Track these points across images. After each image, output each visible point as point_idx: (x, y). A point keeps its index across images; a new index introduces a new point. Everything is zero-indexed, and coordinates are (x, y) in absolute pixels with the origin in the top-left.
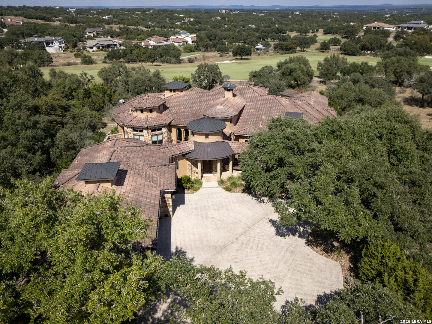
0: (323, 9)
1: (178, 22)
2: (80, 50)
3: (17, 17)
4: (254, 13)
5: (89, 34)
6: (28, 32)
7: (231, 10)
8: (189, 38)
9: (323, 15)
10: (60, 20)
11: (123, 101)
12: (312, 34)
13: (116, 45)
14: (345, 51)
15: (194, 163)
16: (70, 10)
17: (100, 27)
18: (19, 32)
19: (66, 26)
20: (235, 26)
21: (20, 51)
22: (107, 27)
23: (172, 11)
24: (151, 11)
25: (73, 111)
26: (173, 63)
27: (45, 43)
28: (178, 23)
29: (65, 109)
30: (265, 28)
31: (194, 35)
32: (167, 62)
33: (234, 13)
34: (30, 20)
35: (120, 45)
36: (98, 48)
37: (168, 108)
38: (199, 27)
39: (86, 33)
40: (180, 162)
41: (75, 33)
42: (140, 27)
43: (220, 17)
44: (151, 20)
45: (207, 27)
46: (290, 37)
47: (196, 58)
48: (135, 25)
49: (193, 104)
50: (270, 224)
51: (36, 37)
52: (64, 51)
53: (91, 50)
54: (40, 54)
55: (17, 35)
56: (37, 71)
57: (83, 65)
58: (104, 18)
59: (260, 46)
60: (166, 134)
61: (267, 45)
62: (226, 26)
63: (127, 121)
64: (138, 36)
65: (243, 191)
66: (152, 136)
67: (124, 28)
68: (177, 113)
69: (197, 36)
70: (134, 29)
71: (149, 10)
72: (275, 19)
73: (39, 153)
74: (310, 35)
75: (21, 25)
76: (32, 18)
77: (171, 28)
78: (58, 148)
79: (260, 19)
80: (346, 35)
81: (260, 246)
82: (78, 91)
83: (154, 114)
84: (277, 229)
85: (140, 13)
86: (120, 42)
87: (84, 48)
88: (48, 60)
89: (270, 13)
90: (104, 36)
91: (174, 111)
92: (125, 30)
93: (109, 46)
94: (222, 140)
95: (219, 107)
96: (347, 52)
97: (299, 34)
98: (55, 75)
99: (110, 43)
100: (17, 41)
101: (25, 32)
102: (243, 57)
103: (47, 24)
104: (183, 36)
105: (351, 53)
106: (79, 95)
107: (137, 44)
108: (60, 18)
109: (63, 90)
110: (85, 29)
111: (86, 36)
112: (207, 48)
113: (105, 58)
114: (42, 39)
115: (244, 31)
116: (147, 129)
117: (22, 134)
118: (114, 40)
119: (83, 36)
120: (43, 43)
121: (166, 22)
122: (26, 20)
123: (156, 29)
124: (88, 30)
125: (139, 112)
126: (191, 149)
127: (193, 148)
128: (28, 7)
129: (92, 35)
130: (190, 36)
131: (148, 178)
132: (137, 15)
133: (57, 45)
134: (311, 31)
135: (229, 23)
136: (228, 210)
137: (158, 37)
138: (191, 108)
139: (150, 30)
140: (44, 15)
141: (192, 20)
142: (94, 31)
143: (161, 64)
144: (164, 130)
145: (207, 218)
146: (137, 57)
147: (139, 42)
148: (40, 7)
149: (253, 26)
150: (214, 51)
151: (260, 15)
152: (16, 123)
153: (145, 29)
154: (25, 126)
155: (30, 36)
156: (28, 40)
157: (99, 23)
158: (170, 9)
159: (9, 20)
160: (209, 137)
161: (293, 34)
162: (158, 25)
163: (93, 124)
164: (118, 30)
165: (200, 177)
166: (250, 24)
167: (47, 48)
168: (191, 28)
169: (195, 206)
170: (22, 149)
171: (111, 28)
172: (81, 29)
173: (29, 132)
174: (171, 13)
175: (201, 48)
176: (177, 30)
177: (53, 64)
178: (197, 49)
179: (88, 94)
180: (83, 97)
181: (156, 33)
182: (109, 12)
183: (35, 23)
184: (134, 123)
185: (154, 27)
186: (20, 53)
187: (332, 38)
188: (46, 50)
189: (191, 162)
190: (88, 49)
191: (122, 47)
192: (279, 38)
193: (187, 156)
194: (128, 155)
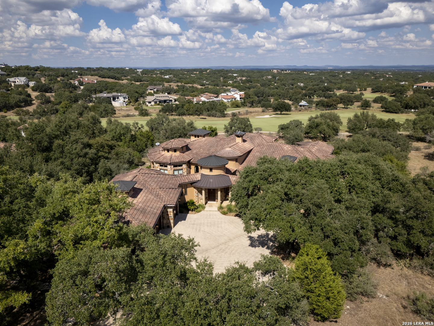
0: (377, 68)
1: (231, 80)
2: (141, 104)
3: (93, 77)
4: (305, 73)
5: (150, 91)
6: (100, 88)
7: (282, 70)
8: (237, 95)
9: (376, 74)
10: (127, 79)
11: (159, 144)
12: (359, 93)
13: (171, 101)
14: (386, 109)
15: (200, 191)
16: (138, 70)
17: (160, 85)
18: (92, 89)
19: (132, 84)
20: (284, 85)
21: (91, 104)
22: (166, 85)
23: (227, 71)
24: (208, 71)
25: (117, 149)
26: (218, 117)
27: (112, 98)
28: (231, 82)
29: (111, 147)
30: (313, 86)
31: (242, 93)
32: (213, 116)
33: (285, 72)
34: (103, 79)
35: (175, 101)
36: (156, 103)
37: (191, 150)
38: (250, 85)
39: (147, 90)
40: (188, 189)
41: (138, 90)
42: (195, 85)
43: (271, 76)
44: (207, 79)
45: (256, 86)
46: (336, 95)
47: (239, 112)
48: (191, 84)
49: (211, 147)
50: (248, 238)
51: (105, 93)
52: (127, 105)
53: (149, 105)
54: (106, 107)
55: (91, 91)
56: (97, 119)
57: (140, 117)
58: (166, 77)
59: (303, 103)
60: (186, 170)
61: (310, 102)
62: (275, 84)
63: (156, 158)
64: (192, 92)
65: (236, 215)
66: (174, 170)
67: (181, 86)
68: (196, 154)
69: (245, 93)
70: (190, 87)
71: (206, 70)
72: (325, 78)
73: (84, 175)
74: (358, 93)
75: (95, 83)
76: (105, 78)
77: (223, 86)
78: (99, 173)
79: (310, 78)
80: (394, 94)
81: (233, 252)
82: (126, 136)
83: (178, 153)
84: (252, 242)
85: (198, 72)
86: (176, 98)
87: (144, 103)
88: (111, 112)
89: (321, 72)
90: (162, 93)
91: (195, 152)
92: (182, 87)
93: (165, 101)
94: (224, 174)
95: (228, 149)
96: (388, 110)
97: (346, 92)
98: (111, 123)
99: (167, 98)
100: (89, 96)
101: (97, 89)
102: (282, 113)
103: (117, 82)
104: (233, 93)
105: (392, 110)
106: (127, 138)
107: (189, 100)
108: (129, 77)
109: (114, 134)
110: (147, 87)
111: (147, 92)
112: (252, 105)
113: (160, 111)
114: (110, 95)
115: (292, 89)
116: (170, 164)
117: (75, 160)
118: (170, 96)
119: (144, 92)
120: (111, 99)
121: (220, 81)
122: (100, 79)
123: (210, 87)
124: (150, 87)
125: (166, 152)
126: (198, 179)
127: (200, 179)
128: (104, 68)
129: (152, 91)
130: (239, 94)
131: (157, 195)
132: (195, 74)
133: (121, 99)
134: (358, 89)
135: (279, 82)
136: (218, 227)
137: (209, 94)
138: (209, 150)
139: (203, 87)
140: (115, 75)
141: (244, 79)
142: (155, 89)
143: (207, 117)
144: (184, 166)
145: (199, 231)
146: (187, 111)
147: (192, 98)
148: (113, 68)
149: (302, 84)
150: (259, 107)
151: (311, 74)
152: (72, 153)
153: (199, 87)
154: (78, 155)
155: (101, 92)
156: (98, 95)
157: (160, 81)
158: (226, 69)
159: (86, 79)
160: (213, 170)
161: (339, 93)
162: (212, 83)
163: (131, 160)
164: (175, 88)
165: (204, 203)
166: (299, 82)
167: (113, 103)
168: (241, 86)
169: (193, 222)
170: (74, 172)
171: (170, 85)
172: (144, 87)
173: (80, 159)
174: (226, 72)
175: (248, 104)
176: (229, 87)
177: (115, 116)
178: (244, 105)
179: (133, 138)
180: (129, 141)
181: (209, 91)
182: (170, 72)
183: (106, 81)
184: (161, 160)
185: (208, 85)
186: (90, 106)
187: (379, 97)
188: (112, 104)
189: (198, 190)
190: (147, 103)
191: (177, 103)
192: (324, 96)
193: (194, 184)
194: (146, 179)
